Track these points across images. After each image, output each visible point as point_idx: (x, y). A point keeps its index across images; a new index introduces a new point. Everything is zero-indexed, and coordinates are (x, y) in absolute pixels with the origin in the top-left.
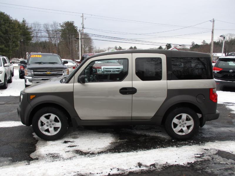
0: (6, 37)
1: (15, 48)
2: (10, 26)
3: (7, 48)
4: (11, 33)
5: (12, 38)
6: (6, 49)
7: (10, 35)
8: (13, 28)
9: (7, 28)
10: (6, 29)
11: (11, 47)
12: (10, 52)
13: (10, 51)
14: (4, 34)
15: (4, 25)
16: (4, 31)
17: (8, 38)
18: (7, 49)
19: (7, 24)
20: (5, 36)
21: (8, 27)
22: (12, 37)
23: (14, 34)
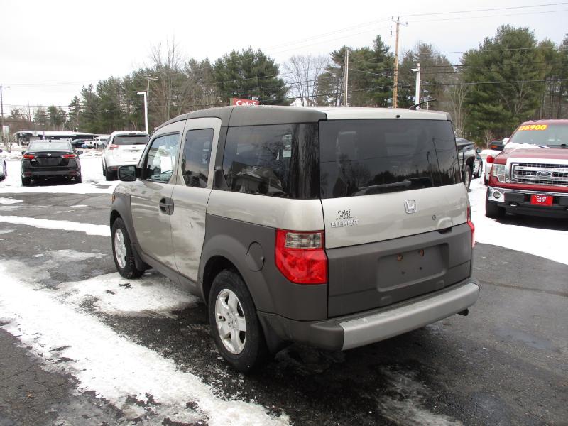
0: (511, 86)
1: (528, 112)
2: (523, 60)
3: (508, 111)
4: (523, 76)
5: (524, 88)
6: (505, 113)
7: (520, 79)
8: (529, 63)
9: (514, 65)
10: (512, 68)
11: (517, 111)
12: (513, 121)
13: (514, 118)
14: (507, 78)
15: (510, 58)
16: (508, 72)
17: (513, 87)
18: (510, 113)
19: (518, 56)
20: (508, 83)
21: (519, 61)
22: (522, 85)
23: (531, 78)
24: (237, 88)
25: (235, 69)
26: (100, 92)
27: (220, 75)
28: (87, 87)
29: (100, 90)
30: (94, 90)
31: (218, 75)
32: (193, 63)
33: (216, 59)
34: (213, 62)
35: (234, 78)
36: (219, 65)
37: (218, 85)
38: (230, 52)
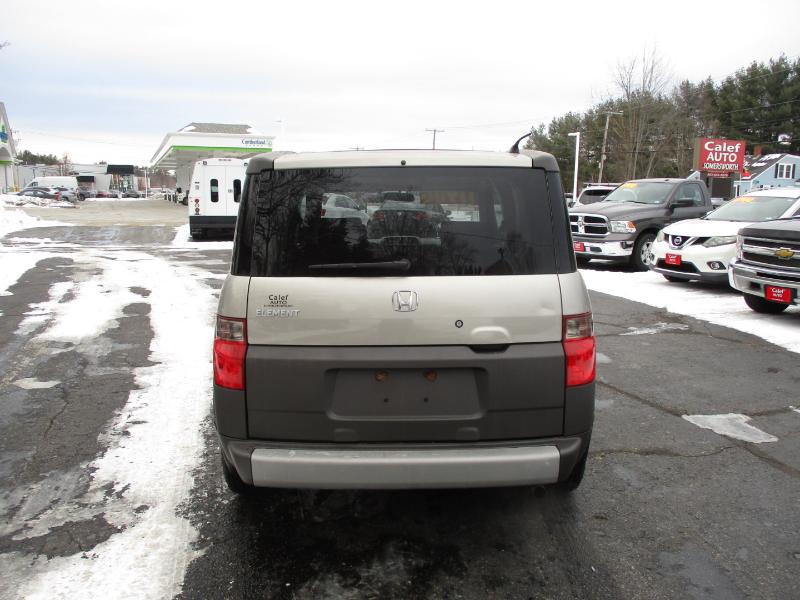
24: (753, 121)
25: (753, 93)
26: (553, 134)
27: (728, 102)
28: (537, 128)
29: (552, 132)
30: (546, 132)
31: (724, 102)
32: (686, 87)
33: (724, 79)
34: (718, 84)
35: (750, 105)
36: (728, 87)
37: (722, 119)
38: (747, 65)
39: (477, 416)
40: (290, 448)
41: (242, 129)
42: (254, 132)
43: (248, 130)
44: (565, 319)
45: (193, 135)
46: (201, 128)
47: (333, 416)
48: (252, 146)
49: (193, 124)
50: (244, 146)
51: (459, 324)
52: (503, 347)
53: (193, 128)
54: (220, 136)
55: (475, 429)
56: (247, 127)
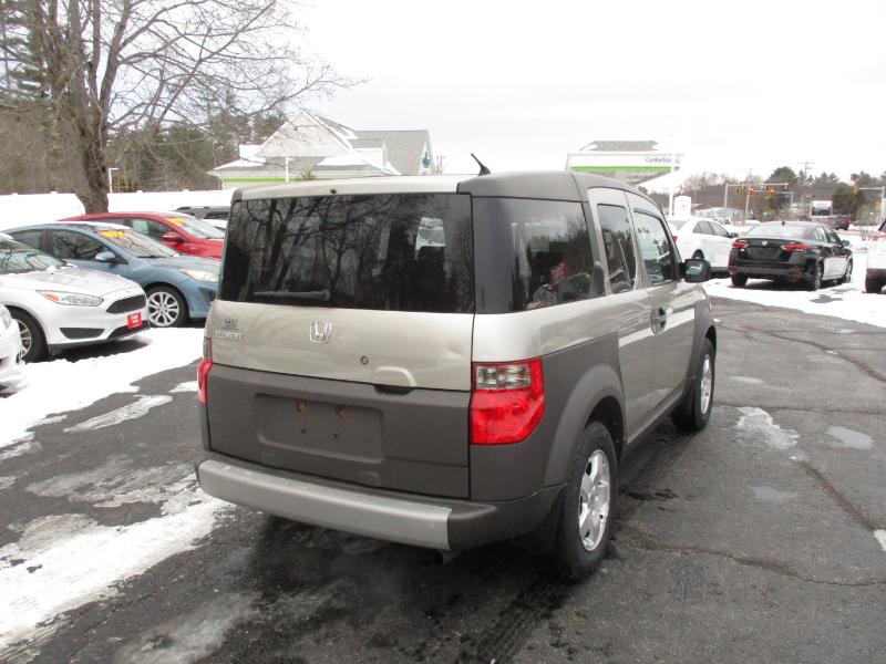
39: (377, 461)
40: (226, 462)
41: (647, 146)
42: (660, 149)
43: (654, 147)
44: (473, 365)
45: (593, 155)
46: (603, 146)
47: (262, 439)
48: (657, 164)
49: (595, 143)
50: (648, 165)
51: (364, 360)
52: (405, 390)
53: (595, 146)
54: (621, 155)
55: (375, 475)
56: (653, 143)
